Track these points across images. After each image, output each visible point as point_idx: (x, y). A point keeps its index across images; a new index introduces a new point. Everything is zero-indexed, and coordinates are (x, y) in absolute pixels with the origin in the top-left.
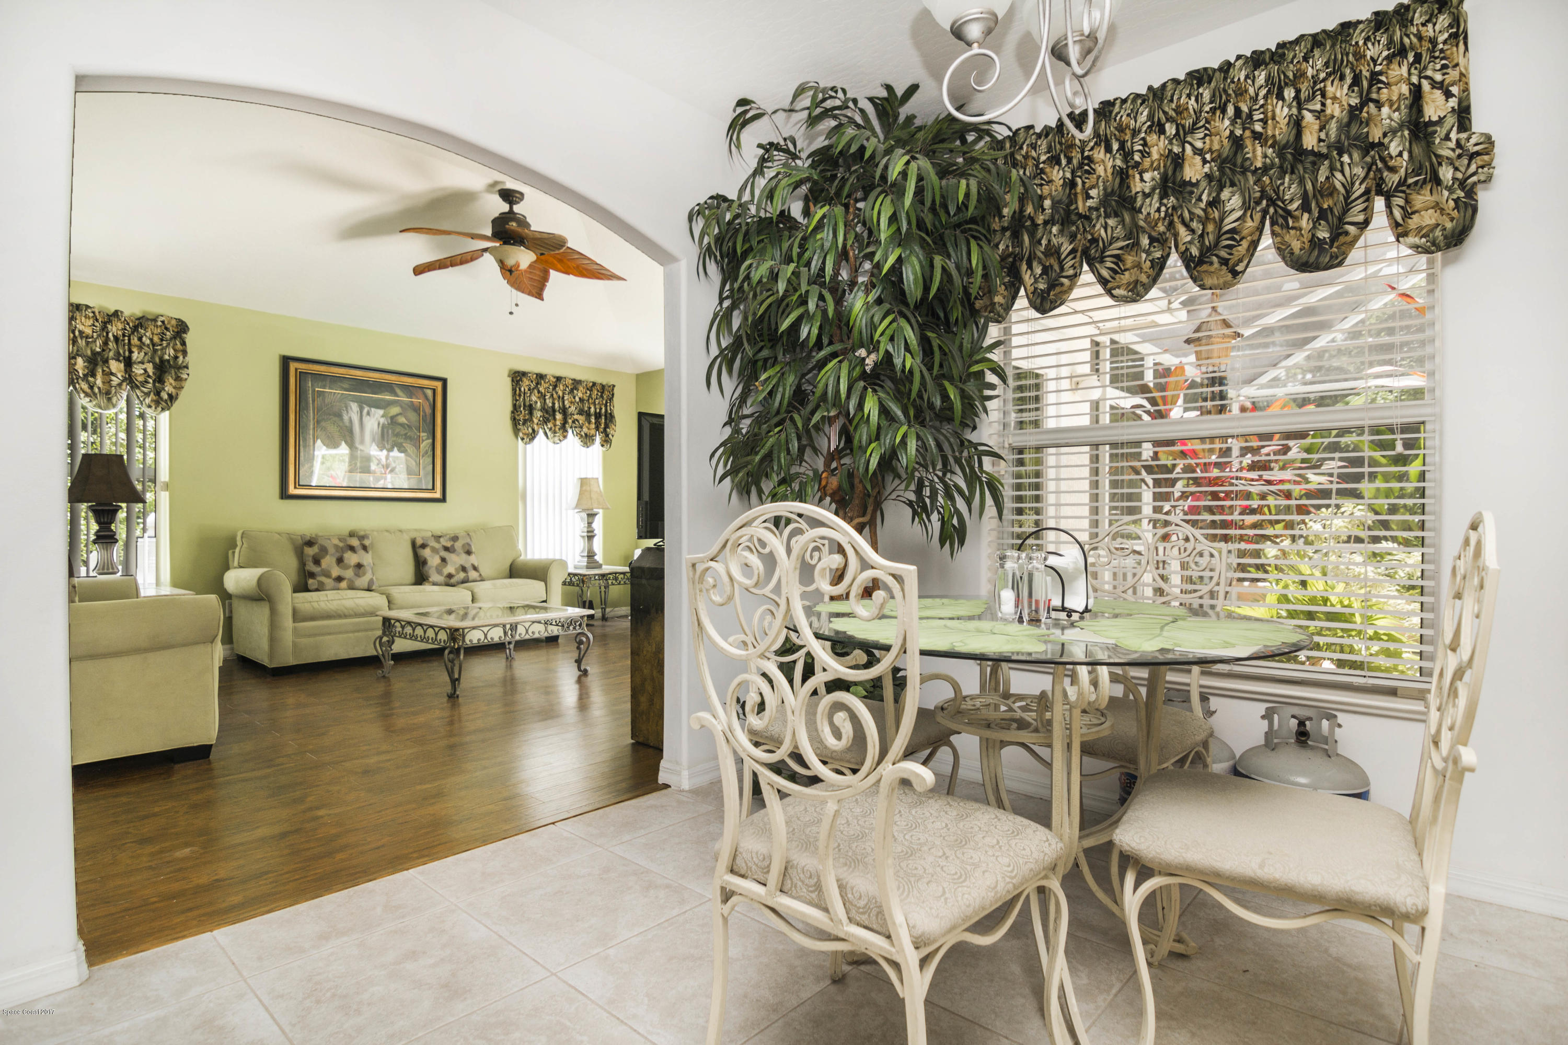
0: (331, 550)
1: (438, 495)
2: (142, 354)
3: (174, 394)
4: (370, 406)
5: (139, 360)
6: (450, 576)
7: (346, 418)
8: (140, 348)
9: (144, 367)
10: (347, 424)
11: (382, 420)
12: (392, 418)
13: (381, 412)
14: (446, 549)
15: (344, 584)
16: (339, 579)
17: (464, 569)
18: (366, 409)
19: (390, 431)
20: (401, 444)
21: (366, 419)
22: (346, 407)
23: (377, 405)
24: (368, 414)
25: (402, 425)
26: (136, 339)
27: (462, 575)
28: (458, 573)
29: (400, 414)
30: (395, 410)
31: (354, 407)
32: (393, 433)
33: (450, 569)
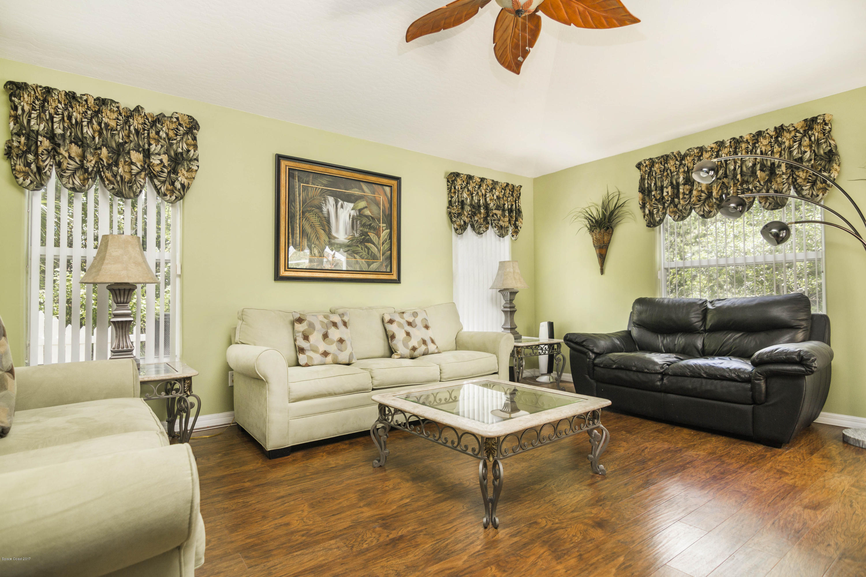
0: (318, 326)
1: (394, 277)
2: (159, 146)
3: (186, 184)
4: (344, 200)
5: (156, 152)
6: (414, 349)
7: (325, 210)
8: (158, 141)
9: (160, 158)
10: (326, 215)
11: (353, 213)
12: (360, 210)
13: (351, 205)
14: (410, 324)
15: (329, 359)
16: (325, 354)
17: (424, 342)
18: (340, 202)
19: (358, 222)
20: (367, 233)
21: (340, 211)
22: (325, 200)
23: (349, 198)
24: (342, 207)
25: (367, 217)
26: (154, 132)
27: (423, 348)
28: (420, 346)
29: (366, 207)
30: (362, 204)
31: (331, 200)
32: (360, 223)
33: (414, 342)
